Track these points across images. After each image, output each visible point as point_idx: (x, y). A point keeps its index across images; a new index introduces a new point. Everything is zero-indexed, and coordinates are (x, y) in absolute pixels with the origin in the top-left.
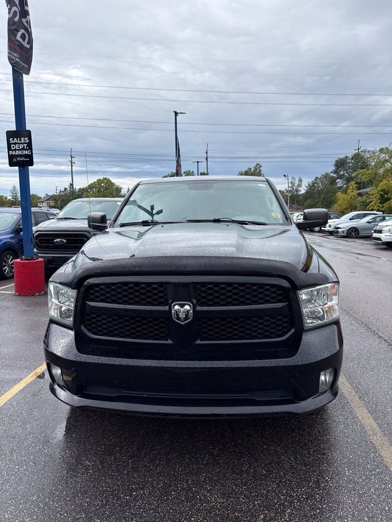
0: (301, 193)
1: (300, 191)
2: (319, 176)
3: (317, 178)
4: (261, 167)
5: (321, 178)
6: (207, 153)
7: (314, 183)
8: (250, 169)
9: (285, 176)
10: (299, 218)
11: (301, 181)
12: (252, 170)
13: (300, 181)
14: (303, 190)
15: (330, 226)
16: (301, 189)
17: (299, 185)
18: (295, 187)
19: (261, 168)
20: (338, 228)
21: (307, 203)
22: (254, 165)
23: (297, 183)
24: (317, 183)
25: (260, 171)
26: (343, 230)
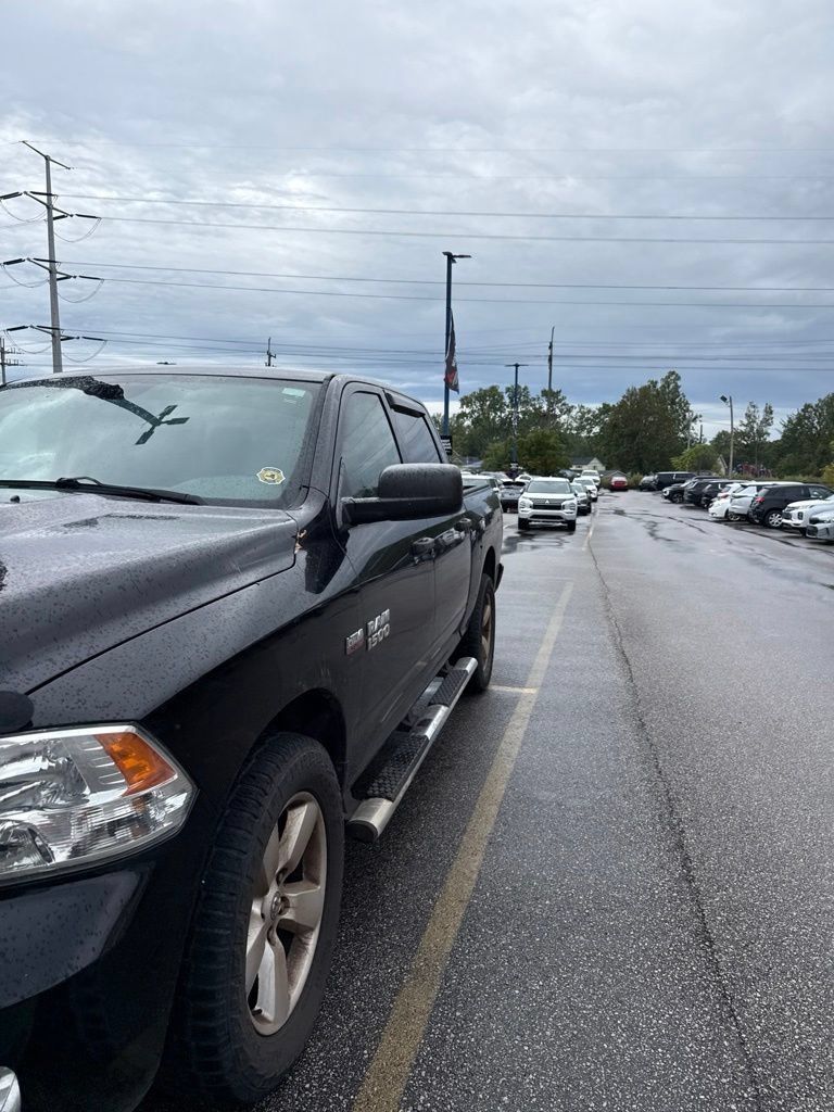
0: (770, 439)
1: (769, 434)
2: (814, 402)
3: (807, 407)
4: (678, 378)
5: (817, 406)
6: (551, 347)
7: (800, 418)
8: (654, 384)
9: (724, 399)
10: (736, 494)
11: (771, 413)
12: (659, 385)
13: (769, 411)
14: (774, 434)
15: (800, 516)
16: (770, 430)
17: (767, 422)
18: (755, 425)
19: (679, 383)
20: (817, 521)
21: (784, 462)
22: (665, 374)
23: (760, 415)
24: (808, 418)
25: (677, 387)
26: (827, 525)
